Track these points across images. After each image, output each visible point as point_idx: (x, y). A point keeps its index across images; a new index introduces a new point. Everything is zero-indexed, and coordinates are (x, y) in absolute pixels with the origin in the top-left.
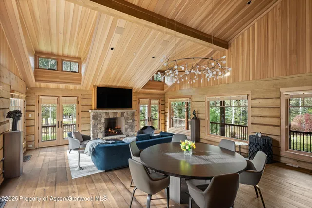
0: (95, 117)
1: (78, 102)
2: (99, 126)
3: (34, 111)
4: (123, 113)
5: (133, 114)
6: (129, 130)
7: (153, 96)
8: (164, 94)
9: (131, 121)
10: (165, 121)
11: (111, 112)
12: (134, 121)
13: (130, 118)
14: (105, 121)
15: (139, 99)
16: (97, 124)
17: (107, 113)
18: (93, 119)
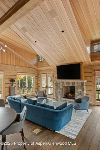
3: (40, 80)
4: (73, 83)
5: (82, 84)
11: (65, 82)
12: (83, 90)
14: (62, 87)
15: (94, 71)
16: (58, 89)
17: (63, 82)
18: (56, 85)
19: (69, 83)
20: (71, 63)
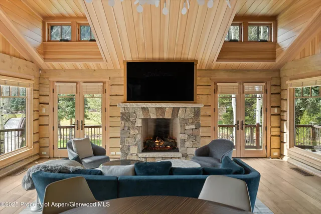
0: (125, 117)
1: (104, 91)
2: (132, 132)
3: (48, 104)
4: (175, 111)
5: (197, 113)
6: (187, 144)
7: (250, 76)
8: (278, 70)
9: (193, 127)
10: (282, 132)
11: (153, 107)
12: (198, 126)
13: (191, 121)
14: (142, 123)
15: (215, 84)
16: (129, 129)
17: (144, 110)
18: (122, 119)
19: (162, 110)
20: (168, 59)
